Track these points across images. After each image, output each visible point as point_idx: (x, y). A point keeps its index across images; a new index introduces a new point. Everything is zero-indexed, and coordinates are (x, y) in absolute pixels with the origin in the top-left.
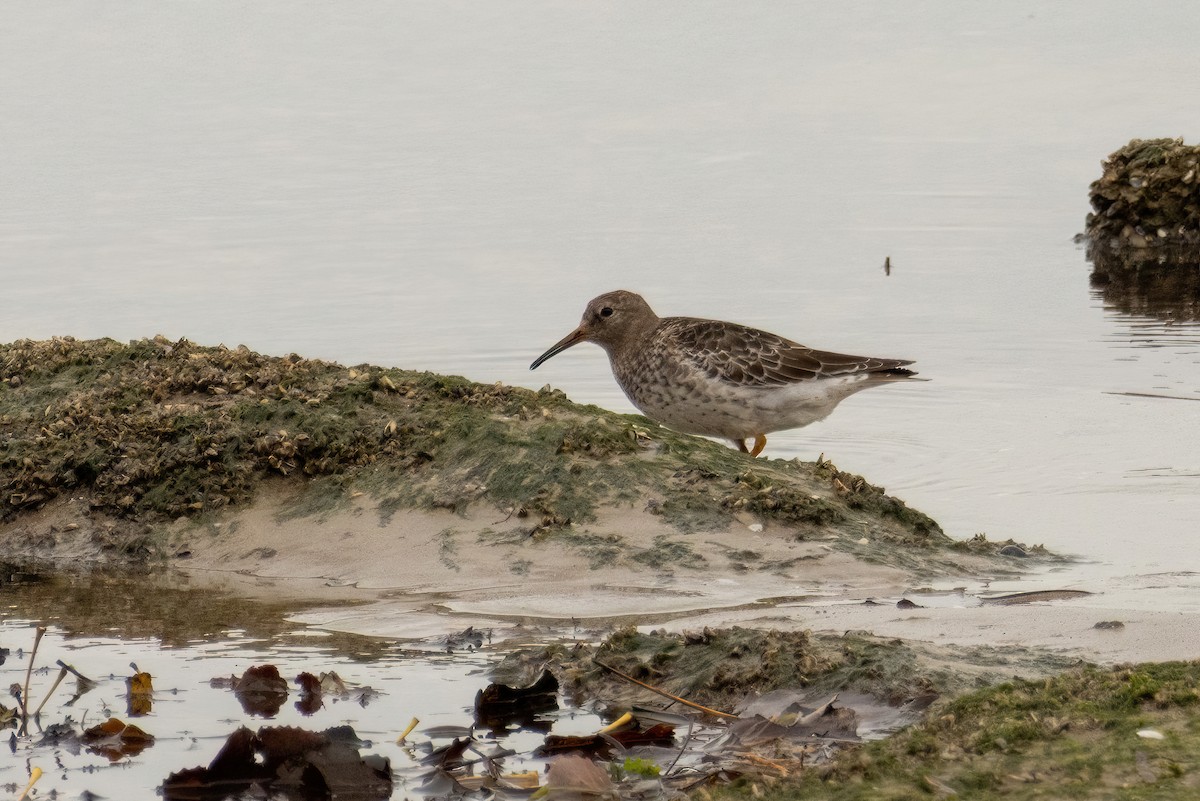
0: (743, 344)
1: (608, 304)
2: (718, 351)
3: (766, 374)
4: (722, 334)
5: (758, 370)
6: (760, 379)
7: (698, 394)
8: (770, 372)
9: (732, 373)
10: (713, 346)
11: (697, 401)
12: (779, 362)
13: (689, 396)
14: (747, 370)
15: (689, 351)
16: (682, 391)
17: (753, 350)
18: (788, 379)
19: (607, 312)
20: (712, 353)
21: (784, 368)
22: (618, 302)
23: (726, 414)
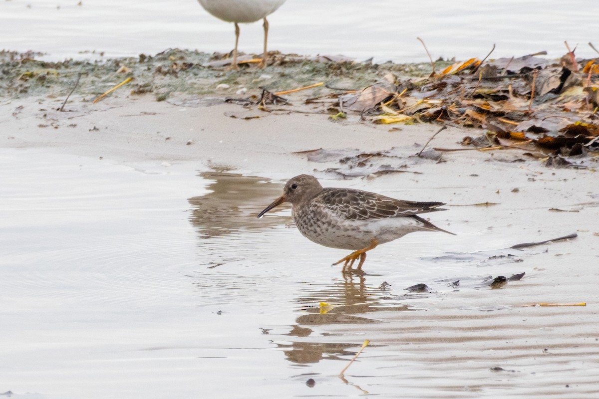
0: (356, 200)
1: (295, 182)
2: (343, 204)
3: (369, 214)
4: (345, 195)
5: (364, 212)
6: (366, 217)
7: (334, 226)
8: (371, 213)
9: (351, 214)
10: (340, 202)
11: (334, 230)
12: (376, 208)
13: (329, 228)
14: (359, 212)
15: (328, 205)
16: (326, 226)
17: (361, 202)
18: (381, 216)
19: (294, 187)
20: (341, 205)
21: (378, 210)
22: (299, 181)
23: (349, 236)
